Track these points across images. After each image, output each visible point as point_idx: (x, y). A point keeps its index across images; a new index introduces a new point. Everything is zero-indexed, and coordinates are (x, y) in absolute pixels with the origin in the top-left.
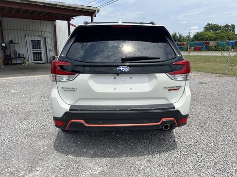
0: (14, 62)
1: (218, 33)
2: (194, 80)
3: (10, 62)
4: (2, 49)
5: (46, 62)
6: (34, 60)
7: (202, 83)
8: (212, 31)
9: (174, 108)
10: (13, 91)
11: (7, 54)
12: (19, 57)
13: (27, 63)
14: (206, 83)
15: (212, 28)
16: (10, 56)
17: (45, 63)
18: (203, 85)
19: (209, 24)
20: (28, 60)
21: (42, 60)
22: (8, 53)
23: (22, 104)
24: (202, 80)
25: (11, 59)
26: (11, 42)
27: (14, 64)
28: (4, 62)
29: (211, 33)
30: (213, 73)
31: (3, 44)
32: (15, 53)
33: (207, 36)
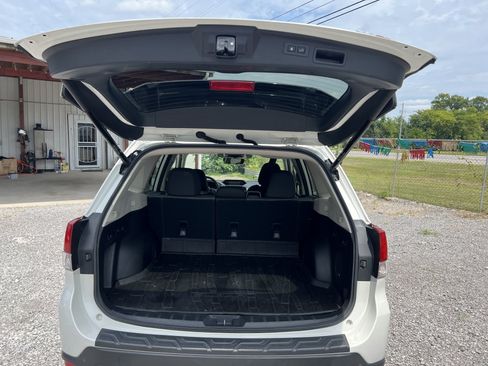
0: (40, 166)
1: (462, 114)
2: (410, 224)
3: (32, 167)
4: (18, 141)
5: (104, 167)
6: (81, 163)
7: (426, 233)
8: (448, 108)
9: (348, 349)
10: (20, 240)
11: (27, 150)
12: (51, 158)
13: (65, 169)
14: (435, 234)
15: (448, 103)
16: (33, 155)
17: (101, 171)
18: (429, 238)
19: (442, 96)
20: (68, 164)
21: (95, 163)
22: (29, 148)
23: (30, 275)
24: (427, 227)
25: (34, 161)
26: (38, 127)
27: (40, 171)
28: (19, 165)
29: (448, 115)
30: (450, 207)
31: (21, 132)
32: (44, 149)
33: (438, 120)
